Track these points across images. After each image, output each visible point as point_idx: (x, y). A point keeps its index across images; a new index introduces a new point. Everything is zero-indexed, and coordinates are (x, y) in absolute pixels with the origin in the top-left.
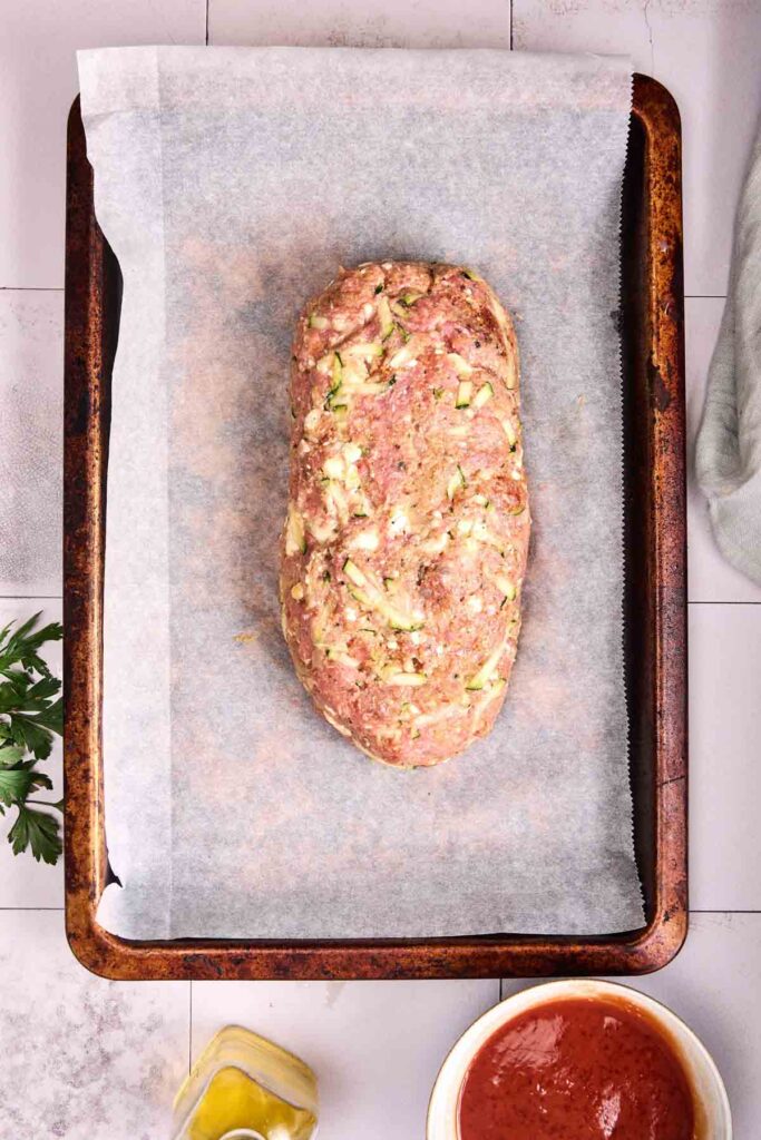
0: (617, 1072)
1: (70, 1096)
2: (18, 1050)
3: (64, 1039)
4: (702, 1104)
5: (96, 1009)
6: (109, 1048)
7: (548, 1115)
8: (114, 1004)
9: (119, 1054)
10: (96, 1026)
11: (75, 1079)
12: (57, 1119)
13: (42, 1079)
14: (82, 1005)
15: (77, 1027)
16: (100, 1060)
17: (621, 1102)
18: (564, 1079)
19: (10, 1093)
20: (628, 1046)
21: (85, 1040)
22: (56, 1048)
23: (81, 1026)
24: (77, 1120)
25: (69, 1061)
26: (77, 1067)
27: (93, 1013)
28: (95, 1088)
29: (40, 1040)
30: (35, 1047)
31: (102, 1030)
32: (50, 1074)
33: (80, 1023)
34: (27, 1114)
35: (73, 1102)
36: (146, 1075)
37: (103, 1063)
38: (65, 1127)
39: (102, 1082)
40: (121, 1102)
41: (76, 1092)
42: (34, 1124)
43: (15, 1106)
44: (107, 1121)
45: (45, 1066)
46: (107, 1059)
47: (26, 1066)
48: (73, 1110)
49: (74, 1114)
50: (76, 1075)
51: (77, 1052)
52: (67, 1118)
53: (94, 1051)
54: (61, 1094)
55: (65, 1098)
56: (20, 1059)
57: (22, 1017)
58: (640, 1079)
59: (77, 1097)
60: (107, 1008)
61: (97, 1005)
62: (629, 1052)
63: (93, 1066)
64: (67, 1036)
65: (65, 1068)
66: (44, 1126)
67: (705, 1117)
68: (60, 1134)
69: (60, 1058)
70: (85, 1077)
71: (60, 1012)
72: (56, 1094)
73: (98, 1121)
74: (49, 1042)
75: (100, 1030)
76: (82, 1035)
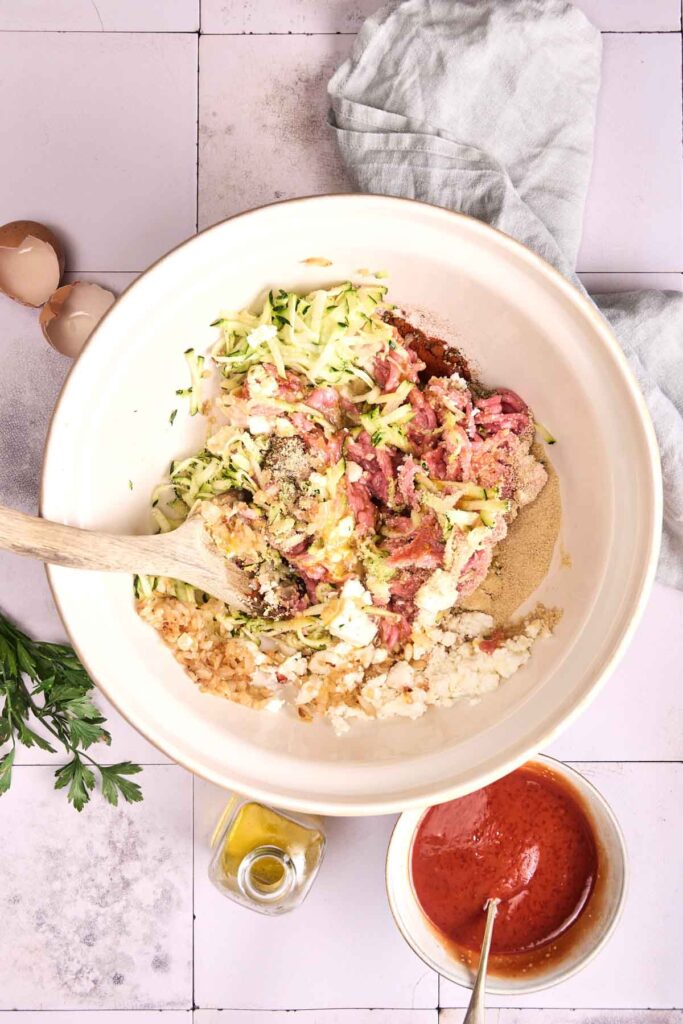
0: (537, 825)
1: (98, 915)
2: (56, 877)
3: (92, 869)
4: (604, 850)
5: (118, 845)
6: (128, 876)
7: (483, 860)
8: (132, 840)
9: (136, 880)
10: (117, 858)
11: (101, 901)
12: (87, 932)
13: (75, 900)
14: (106, 842)
15: (103, 859)
16: (121, 885)
17: (540, 850)
18: (494, 832)
19: (50, 912)
20: (545, 805)
21: (109, 869)
22: (86, 876)
23: (107, 858)
24: (104, 934)
25: (96, 887)
26: (103, 891)
27: (115, 848)
28: (118, 908)
29: (74, 869)
30: (69, 875)
31: (122, 861)
32: (82, 897)
33: (104, 856)
34: (64, 929)
35: (100, 919)
36: (159, 896)
37: (124, 888)
38: (94, 940)
39: (123, 903)
40: (138, 919)
41: (102, 911)
42: (70, 937)
43: (54, 923)
44: (128, 934)
45: (77, 891)
46: (127, 884)
47: (62, 891)
48: (101, 925)
49: (101, 928)
50: (103, 898)
51: (103, 879)
52: (96, 932)
53: (117, 879)
54: (92, 913)
55: (94, 916)
56: (57, 885)
57: (59, 851)
58: (555, 831)
59: (103, 915)
60: (127, 844)
61: (118, 842)
62: (546, 810)
63: (116, 890)
64: (95, 866)
65: (94, 892)
66: (77, 939)
67: (607, 860)
68: (90, 945)
69: (90, 884)
70: (109, 899)
71: (89, 847)
72: (87, 912)
73: (120, 934)
74: (81, 871)
75: (122, 862)
76: (107, 865)
